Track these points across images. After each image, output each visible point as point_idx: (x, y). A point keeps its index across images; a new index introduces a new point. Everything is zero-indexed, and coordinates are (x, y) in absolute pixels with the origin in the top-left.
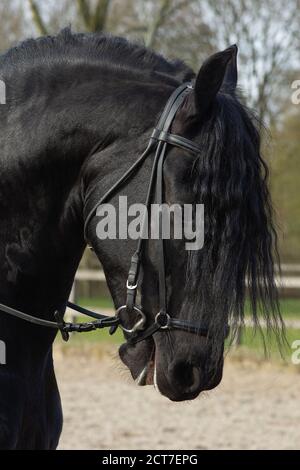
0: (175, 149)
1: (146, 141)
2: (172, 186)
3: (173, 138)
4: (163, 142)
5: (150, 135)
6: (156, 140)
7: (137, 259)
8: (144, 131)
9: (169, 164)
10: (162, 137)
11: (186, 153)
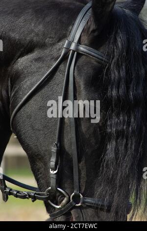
0: (84, 57)
1: (59, 49)
2: (82, 88)
3: (82, 48)
4: (74, 52)
5: (63, 45)
6: (68, 50)
7: (56, 148)
8: (58, 42)
9: (79, 70)
10: (73, 47)
11: (93, 61)
